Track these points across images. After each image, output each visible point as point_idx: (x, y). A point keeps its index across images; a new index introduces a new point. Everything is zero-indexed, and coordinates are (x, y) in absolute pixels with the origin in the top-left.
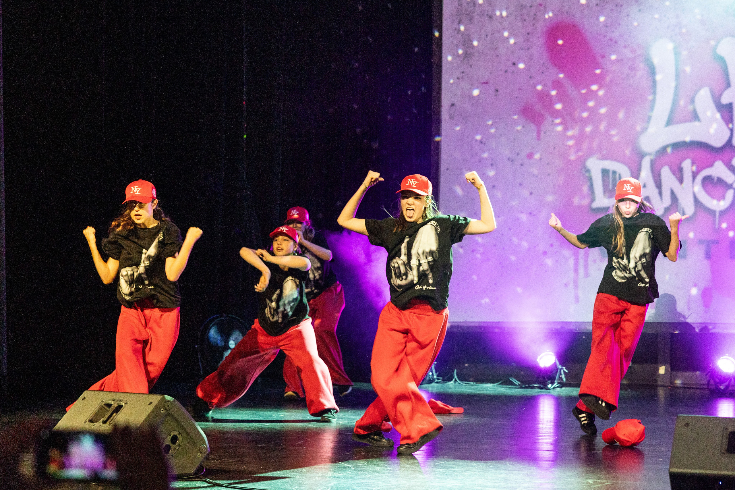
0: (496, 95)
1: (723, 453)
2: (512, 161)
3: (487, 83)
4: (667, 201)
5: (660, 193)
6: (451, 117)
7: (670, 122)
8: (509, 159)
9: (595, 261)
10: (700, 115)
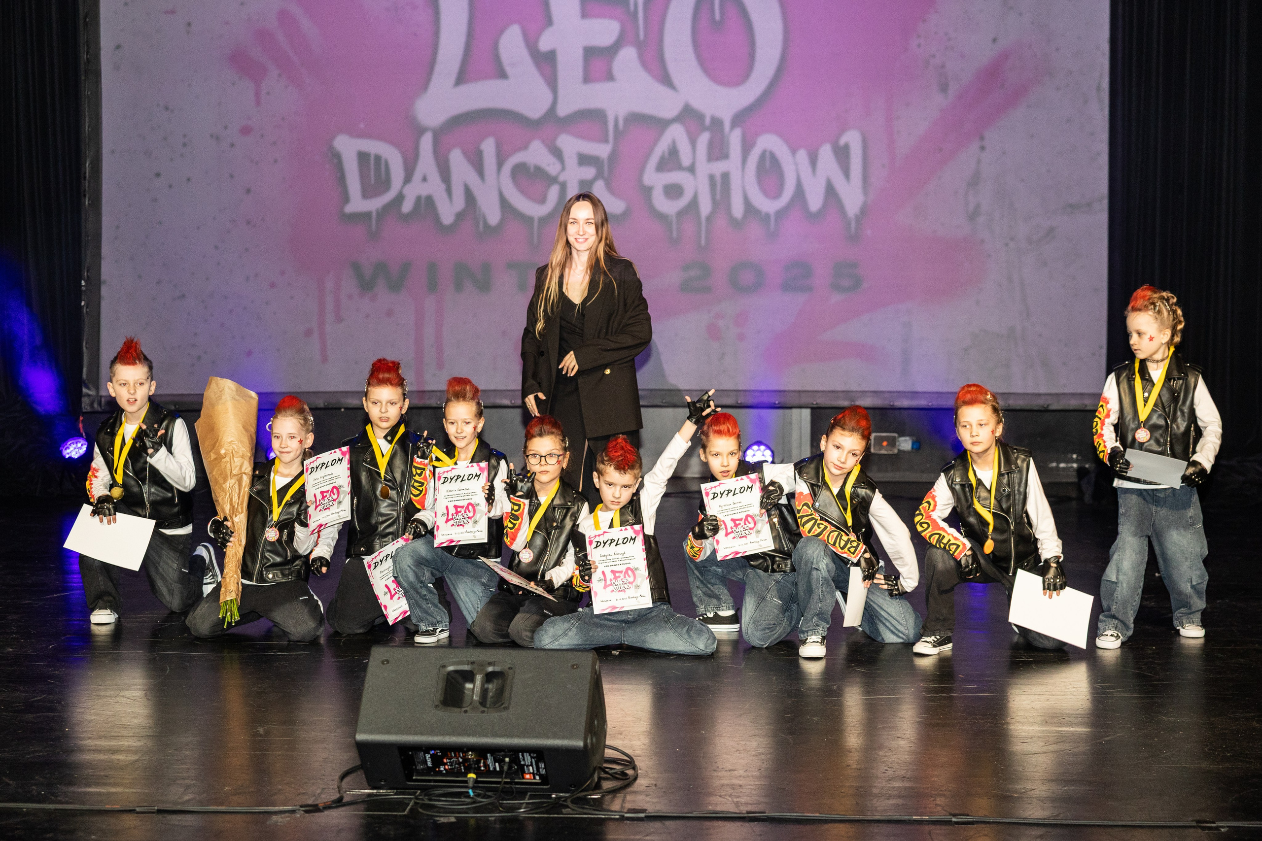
0: (188, 33)
1: (436, 706)
2: (217, 138)
3: (172, 12)
4: (459, 203)
5: (449, 191)
6: (117, 67)
7: (462, 78)
8: (212, 136)
9: (350, 297)
10: (508, 69)
